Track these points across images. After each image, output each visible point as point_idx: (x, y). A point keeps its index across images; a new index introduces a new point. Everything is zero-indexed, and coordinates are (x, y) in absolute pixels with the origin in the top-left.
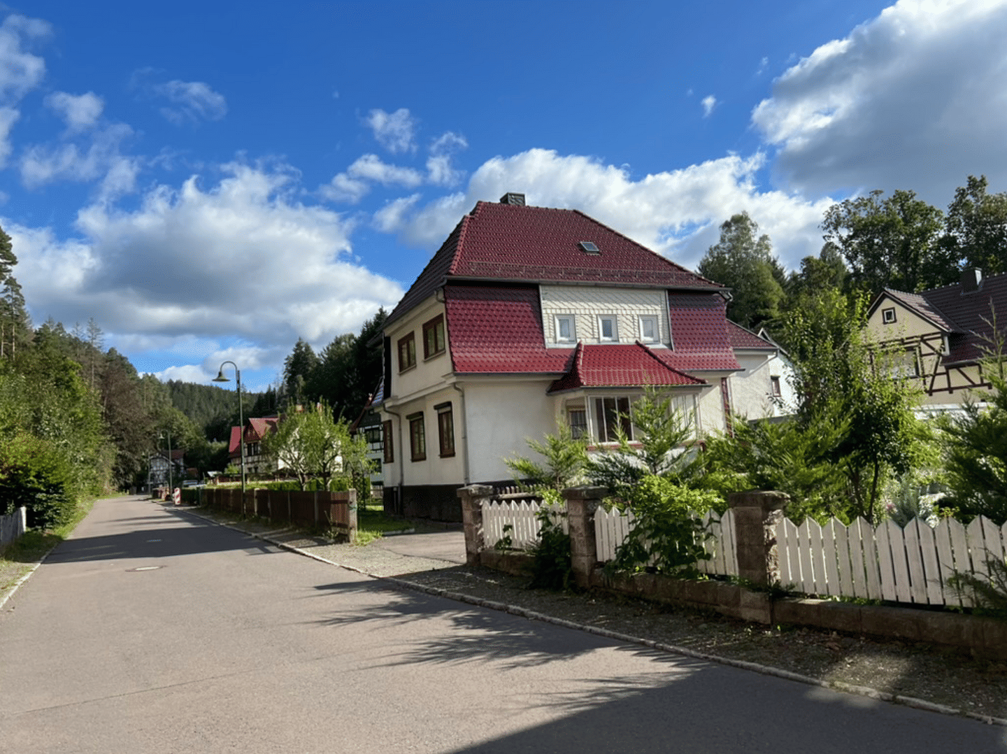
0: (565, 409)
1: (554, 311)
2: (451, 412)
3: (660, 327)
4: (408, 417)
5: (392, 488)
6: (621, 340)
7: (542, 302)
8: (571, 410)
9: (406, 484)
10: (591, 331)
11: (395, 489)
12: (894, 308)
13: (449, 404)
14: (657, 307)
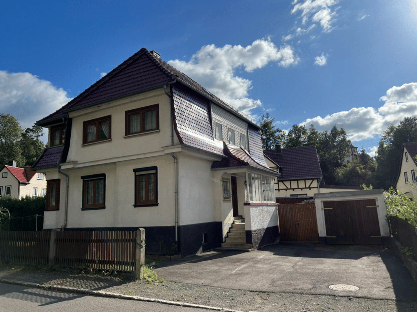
1: (214, 120)
2: (155, 174)
3: (246, 141)
4: (83, 177)
6: (236, 144)
7: (212, 112)
8: (223, 180)
10: (227, 136)
13: (154, 168)
14: (245, 131)
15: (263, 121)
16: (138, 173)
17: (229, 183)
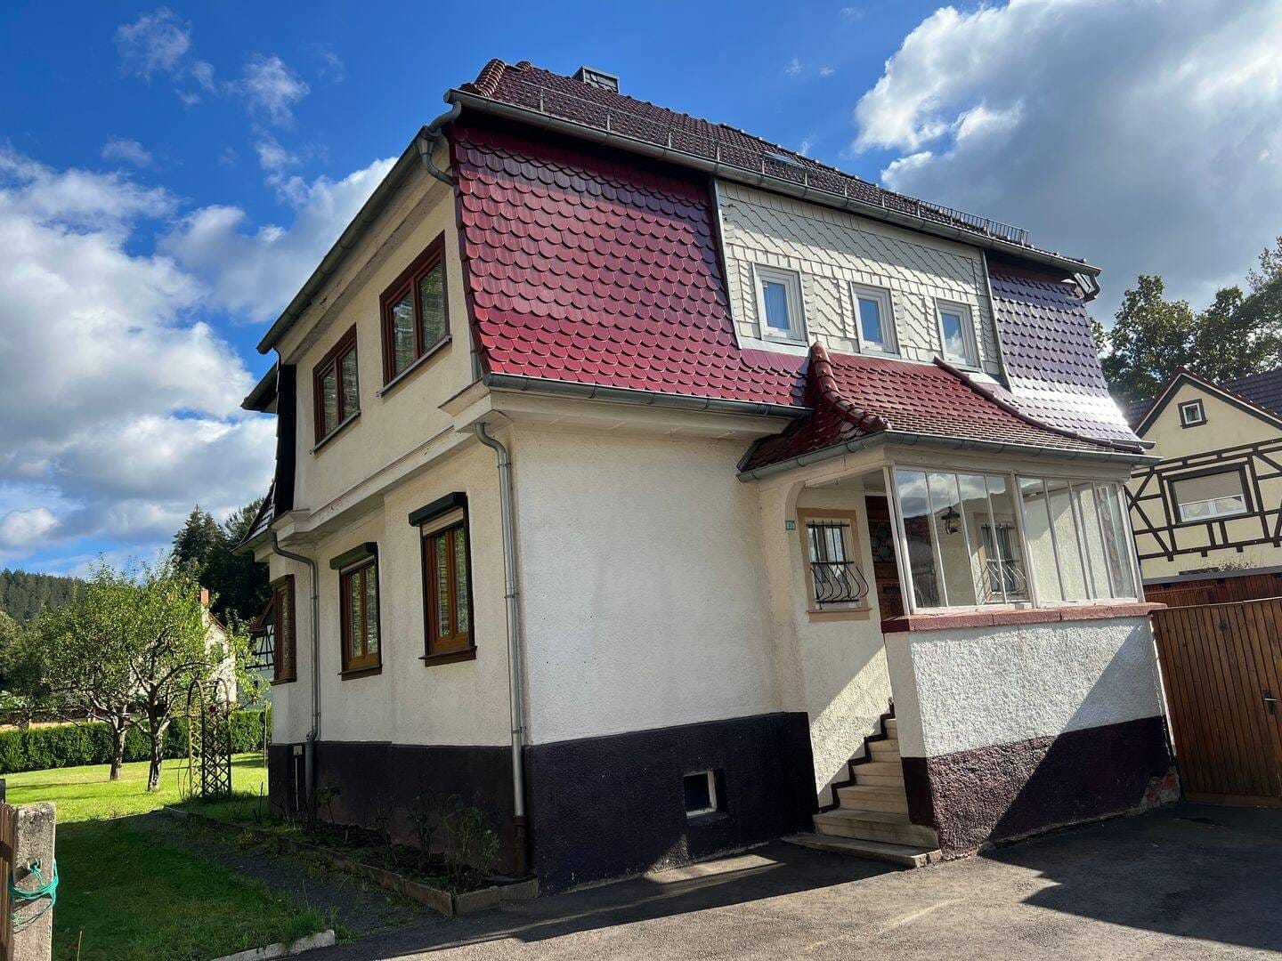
0: (794, 517)
1: (750, 256)
2: (464, 525)
3: (978, 333)
4: (334, 563)
5: (291, 747)
6: (904, 354)
7: (723, 226)
8: (809, 520)
9: (325, 737)
10: (837, 319)
11: (297, 751)
12: (1200, 401)
13: (459, 500)
14: (968, 288)
15: (1266, 273)
16: (431, 528)
17: (855, 533)
